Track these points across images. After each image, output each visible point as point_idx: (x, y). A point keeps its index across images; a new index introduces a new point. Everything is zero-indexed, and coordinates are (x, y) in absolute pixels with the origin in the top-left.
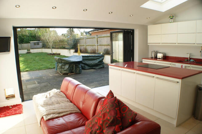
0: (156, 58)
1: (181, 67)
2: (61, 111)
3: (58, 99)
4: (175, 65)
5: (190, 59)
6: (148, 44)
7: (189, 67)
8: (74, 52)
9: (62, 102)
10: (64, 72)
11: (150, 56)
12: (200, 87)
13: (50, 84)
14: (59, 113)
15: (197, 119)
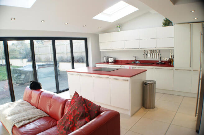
0: (108, 62)
1: (129, 68)
2: (30, 117)
3: (24, 107)
4: (124, 67)
5: (136, 61)
6: (100, 51)
7: (136, 67)
8: (27, 62)
9: (29, 110)
10: (21, 82)
11: (102, 61)
12: (146, 83)
13: (7, 96)
14: (29, 119)
15: (146, 108)
